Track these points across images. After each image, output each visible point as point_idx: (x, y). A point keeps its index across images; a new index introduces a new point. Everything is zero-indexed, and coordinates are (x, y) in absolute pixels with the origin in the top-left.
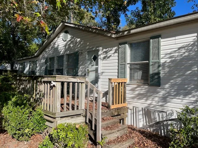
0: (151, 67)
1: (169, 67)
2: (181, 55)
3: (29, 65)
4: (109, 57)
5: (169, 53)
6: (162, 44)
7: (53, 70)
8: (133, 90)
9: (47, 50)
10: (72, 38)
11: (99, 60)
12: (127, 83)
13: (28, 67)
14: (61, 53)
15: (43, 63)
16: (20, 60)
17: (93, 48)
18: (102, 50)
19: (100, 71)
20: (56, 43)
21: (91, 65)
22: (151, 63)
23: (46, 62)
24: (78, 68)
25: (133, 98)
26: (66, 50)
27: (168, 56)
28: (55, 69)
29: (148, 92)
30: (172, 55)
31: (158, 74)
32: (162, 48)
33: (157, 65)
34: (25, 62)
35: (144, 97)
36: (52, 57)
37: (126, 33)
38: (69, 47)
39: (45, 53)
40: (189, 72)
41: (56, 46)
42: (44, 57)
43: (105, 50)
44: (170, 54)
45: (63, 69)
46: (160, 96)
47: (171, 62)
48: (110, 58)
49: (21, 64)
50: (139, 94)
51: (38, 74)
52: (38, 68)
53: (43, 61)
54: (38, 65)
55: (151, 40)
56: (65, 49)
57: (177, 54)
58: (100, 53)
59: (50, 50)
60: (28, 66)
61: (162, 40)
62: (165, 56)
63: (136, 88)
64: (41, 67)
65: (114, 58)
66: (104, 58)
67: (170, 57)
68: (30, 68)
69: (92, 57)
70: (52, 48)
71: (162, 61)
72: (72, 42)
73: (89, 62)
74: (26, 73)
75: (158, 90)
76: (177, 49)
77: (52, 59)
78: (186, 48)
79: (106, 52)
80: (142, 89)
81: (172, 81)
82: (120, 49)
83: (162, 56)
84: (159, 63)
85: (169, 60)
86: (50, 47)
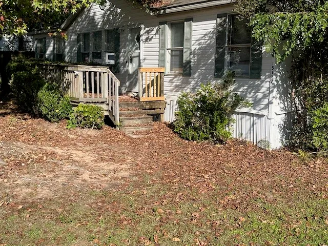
0: (184, 54)
1: (198, 55)
2: (206, 42)
3: (52, 42)
4: (151, 39)
5: (198, 39)
6: (193, 28)
7: (89, 53)
8: (171, 81)
9: (79, 20)
10: (112, 6)
11: (141, 42)
12: (166, 73)
13: (52, 48)
14: (99, 26)
15: (73, 41)
16: (38, 34)
17: (134, 25)
18: (144, 29)
19: (142, 57)
20: (92, 11)
21: (135, 47)
22: (184, 51)
23: (78, 40)
24: (120, 53)
25: (171, 91)
26: (104, 23)
27: (198, 42)
28: (91, 52)
29: (182, 83)
30: (200, 41)
31: (190, 62)
32: (193, 33)
33: (189, 52)
34: (45, 38)
35: (179, 90)
36: (87, 32)
37: (162, 12)
38: (108, 19)
39: (76, 24)
40: (210, 60)
41: (91, 15)
42: (76, 31)
43: (147, 29)
44: (199, 40)
45: (101, 52)
46: (191, 87)
47: (199, 49)
48: (152, 40)
49: (40, 41)
50: (176, 86)
51: (67, 59)
52: (67, 49)
53: (74, 37)
54: (66, 44)
55: (185, 23)
56: (103, 21)
57: (203, 41)
58: (142, 32)
59: (83, 21)
60: (52, 45)
61: (193, 24)
62: (195, 43)
63: (174, 78)
64: (71, 48)
65: (156, 40)
66: (147, 39)
67: (199, 44)
68: (54, 48)
69: (136, 37)
70: (86, 17)
71: (193, 48)
72: (112, 12)
73: (133, 43)
74: (49, 57)
75: (190, 80)
76: (203, 36)
77: (86, 35)
78: (209, 35)
79: (148, 32)
80: (178, 80)
81: (199, 70)
82: (160, 30)
83: (193, 42)
84: (190, 49)
85: (198, 47)
86: (84, 16)
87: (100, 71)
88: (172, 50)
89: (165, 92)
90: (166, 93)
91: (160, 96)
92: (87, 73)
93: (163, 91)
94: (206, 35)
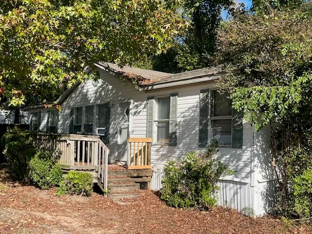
0: (170, 126)
1: (183, 126)
2: (190, 115)
3: (47, 116)
4: (139, 113)
5: (182, 112)
6: (178, 102)
7: (80, 126)
8: (158, 151)
9: (73, 96)
10: (104, 83)
11: (130, 115)
12: (153, 143)
13: (46, 121)
14: (91, 101)
15: (66, 115)
16: (33, 108)
17: (125, 100)
18: (134, 103)
19: (130, 130)
20: (85, 88)
21: (124, 120)
22: (170, 122)
23: (71, 114)
24: (110, 124)
25: (158, 160)
26: (96, 99)
27: (182, 115)
28: (83, 125)
29: (168, 152)
30: (185, 114)
31: (175, 133)
32: (178, 107)
33: (174, 124)
34: (41, 112)
35: (165, 159)
36: (79, 106)
37: (150, 88)
38: (100, 95)
39: (70, 100)
40: (194, 132)
41: (85, 91)
42: (69, 106)
43: (136, 103)
44: (184, 113)
45: (92, 125)
46: (177, 156)
47: (184, 121)
48: (141, 113)
49: (35, 115)
50: (163, 155)
51: (59, 131)
52: (60, 123)
53: (67, 111)
54: (60, 117)
55: (171, 97)
56: (95, 97)
57: (187, 114)
58: (131, 107)
59: (77, 97)
60: (46, 118)
61: (179, 99)
62: (180, 115)
63: (161, 148)
64: (64, 121)
65: (144, 114)
66: (135, 113)
67: (184, 117)
68: (48, 122)
69: (125, 111)
70: (80, 93)
71: (178, 120)
72: (103, 89)
73: (122, 116)
74: (43, 129)
75: (175, 149)
76: (187, 109)
77: (79, 109)
78: (193, 109)
79: (137, 106)
80: (164, 150)
81: (184, 141)
82: (148, 105)
83: (178, 115)
84: (176, 122)
85: (182, 119)
86: (78, 92)
87: (91, 140)
88: (159, 122)
89: (152, 160)
90: (153, 162)
91: (147, 164)
92: (79, 142)
93: (150, 160)
94: (190, 108)
